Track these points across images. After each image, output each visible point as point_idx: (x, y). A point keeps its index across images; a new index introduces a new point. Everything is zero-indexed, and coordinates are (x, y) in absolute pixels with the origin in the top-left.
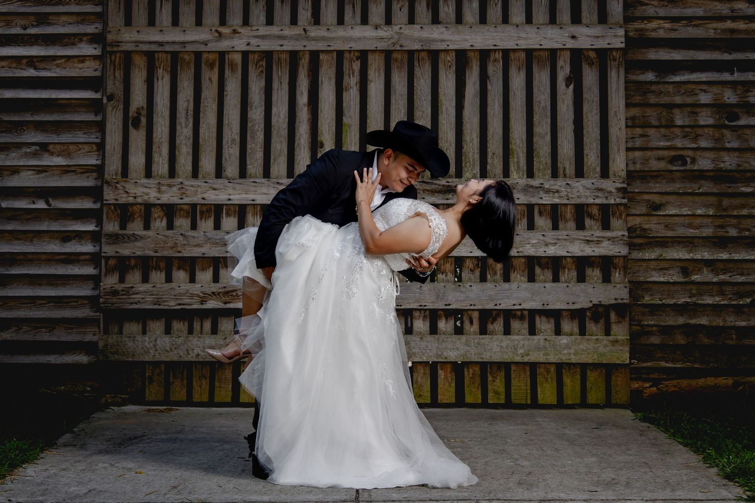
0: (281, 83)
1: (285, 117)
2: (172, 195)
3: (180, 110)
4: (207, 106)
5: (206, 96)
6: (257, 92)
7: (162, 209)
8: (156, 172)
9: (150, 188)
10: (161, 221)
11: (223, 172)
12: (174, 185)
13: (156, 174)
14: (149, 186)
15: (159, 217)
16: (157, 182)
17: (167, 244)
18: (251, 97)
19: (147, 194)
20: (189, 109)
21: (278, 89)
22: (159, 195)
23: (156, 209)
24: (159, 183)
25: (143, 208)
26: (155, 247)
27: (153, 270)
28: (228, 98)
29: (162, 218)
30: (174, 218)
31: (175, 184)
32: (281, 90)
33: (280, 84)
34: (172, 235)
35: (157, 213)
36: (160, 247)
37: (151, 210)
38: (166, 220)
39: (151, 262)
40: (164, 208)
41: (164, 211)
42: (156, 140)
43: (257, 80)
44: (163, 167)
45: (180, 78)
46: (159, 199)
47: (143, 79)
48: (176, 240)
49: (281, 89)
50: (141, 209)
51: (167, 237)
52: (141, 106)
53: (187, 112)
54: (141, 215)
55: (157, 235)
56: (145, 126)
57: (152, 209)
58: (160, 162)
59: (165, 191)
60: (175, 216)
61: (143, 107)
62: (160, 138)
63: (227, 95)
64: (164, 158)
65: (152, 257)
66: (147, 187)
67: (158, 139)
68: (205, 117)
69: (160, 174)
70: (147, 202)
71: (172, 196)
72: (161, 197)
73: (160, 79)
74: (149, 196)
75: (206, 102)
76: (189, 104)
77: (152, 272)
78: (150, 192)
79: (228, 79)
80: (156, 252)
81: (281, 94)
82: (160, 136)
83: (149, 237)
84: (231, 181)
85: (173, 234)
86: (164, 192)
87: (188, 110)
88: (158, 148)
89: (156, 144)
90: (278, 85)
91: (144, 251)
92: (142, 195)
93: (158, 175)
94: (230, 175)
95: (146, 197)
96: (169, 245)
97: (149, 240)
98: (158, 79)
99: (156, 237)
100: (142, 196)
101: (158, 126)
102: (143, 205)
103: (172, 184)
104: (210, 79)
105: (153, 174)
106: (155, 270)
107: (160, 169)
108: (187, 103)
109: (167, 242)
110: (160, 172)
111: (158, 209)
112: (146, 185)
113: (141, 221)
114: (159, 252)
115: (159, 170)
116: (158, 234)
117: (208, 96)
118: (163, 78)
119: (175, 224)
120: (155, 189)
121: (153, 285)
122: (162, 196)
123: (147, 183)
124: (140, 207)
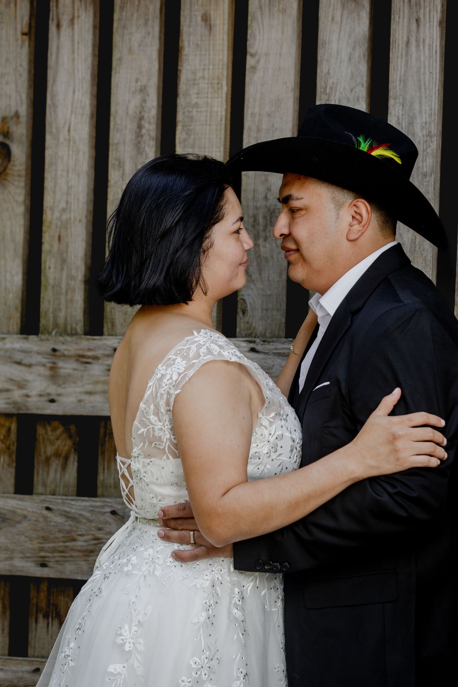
0: (418, 21)
1: (429, 135)
2: (89, 388)
3: (119, 121)
4: (196, 105)
5: (194, 73)
6: (344, 56)
7: (67, 431)
8: (51, 315)
9: (30, 366)
10: (64, 467)
11: (240, 314)
12: (96, 358)
13: (51, 322)
14: (26, 361)
15: (57, 454)
16: (47, 347)
17: (74, 540)
18: (325, 70)
19: (21, 385)
20: (146, 116)
21: (408, 43)
22: (53, 390)
23: (49, 429)
24: (54, 350)
25: (14, 427)
26: (42, 549)
27: (40, 616)
28: (259, 74)
29: (66, 458)
30: (100, 458)
31: (99, 353)
32: (418, 46)
33: (414, 26)
34: (88, 515)
35: (52, 444)
36: (54, 550)
37: (35, 431)
38: (76, 464)
39: (33, 593)
40: (73, 428)
41: (70, 437)
42: (53, 213)
43: (345, 15)
44: (72, 301)
45: (119, 20)
46: (52, 401)
47: (19, 27)
48: (100, 529)
49: (417, 41)
50: (9, 429)
51: (73, 519)
52: (13, 110)
53: (140, 127)
54: (9, 448)
55: (45, 512)
56: (23, 173)
57: (40, 430)
58: (64, 286)
59: (69, 375)
60: (103, 453)
61: (17, 115)
62: (64, 210)
63: (254, 68)
64: (74, 273)
65: (38, 581)
66: (19, 363)
67: (57, 214)
68: (191, 141)
69: (61, 321)
70: (19, 409)
71: (90, 393)
72: (59, 395)
73: (65, 23)
74: (24, 392)
75: (193, 91)
76: (144, 101)
77: (36, 622)
78: (29, 377)
79: (259, 17)
80: (43, 565)
81: (418, 59)
82: (63, 205)
83: (25, 517)
84: (259, 347)
85: (91, 511)
86: (67, 379)
87: (141, 119)
88: (56, 242)
89: (53, 227)
90: (409, 31)
91: (11, 558)
92: (7, 386)
93: (56, 325)
94: (259, 327)
95: (17, 395)
96: (80, 543)
97: (25, 525)
98: (58, 26)
99: (45, 518)
100: (7, 390)
101: (59, 173)
102: (15, 419)
103: (90, 354)
104: (206, 19)
105: (43, 322)
106: (46, 616)
107: (63, 307)
108: (138, 98)
109: (74, 535)
110: (62, 315)
111: (54, 429)
112: (18, 357)
113: (9, 465)
114: (51, 564)
115: (60, 309)
116: (48, 509)
117: (200, 74)
118: (72, 22)
119: (101, 477)
120: (42, 370)
121: (34, 668)
122: (60, 391)
123: (23, 351)
124: (7, 424)
